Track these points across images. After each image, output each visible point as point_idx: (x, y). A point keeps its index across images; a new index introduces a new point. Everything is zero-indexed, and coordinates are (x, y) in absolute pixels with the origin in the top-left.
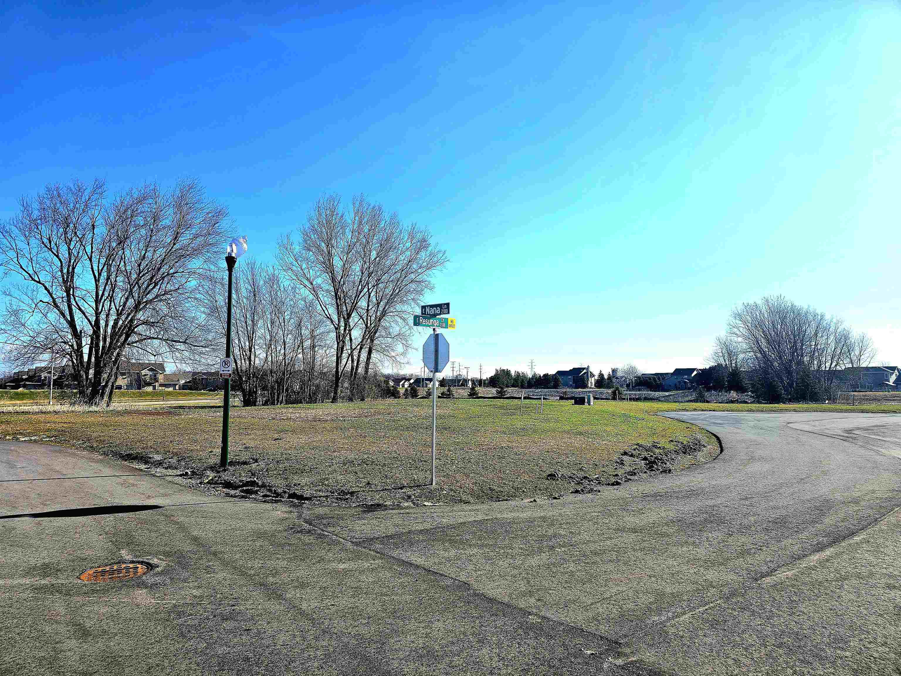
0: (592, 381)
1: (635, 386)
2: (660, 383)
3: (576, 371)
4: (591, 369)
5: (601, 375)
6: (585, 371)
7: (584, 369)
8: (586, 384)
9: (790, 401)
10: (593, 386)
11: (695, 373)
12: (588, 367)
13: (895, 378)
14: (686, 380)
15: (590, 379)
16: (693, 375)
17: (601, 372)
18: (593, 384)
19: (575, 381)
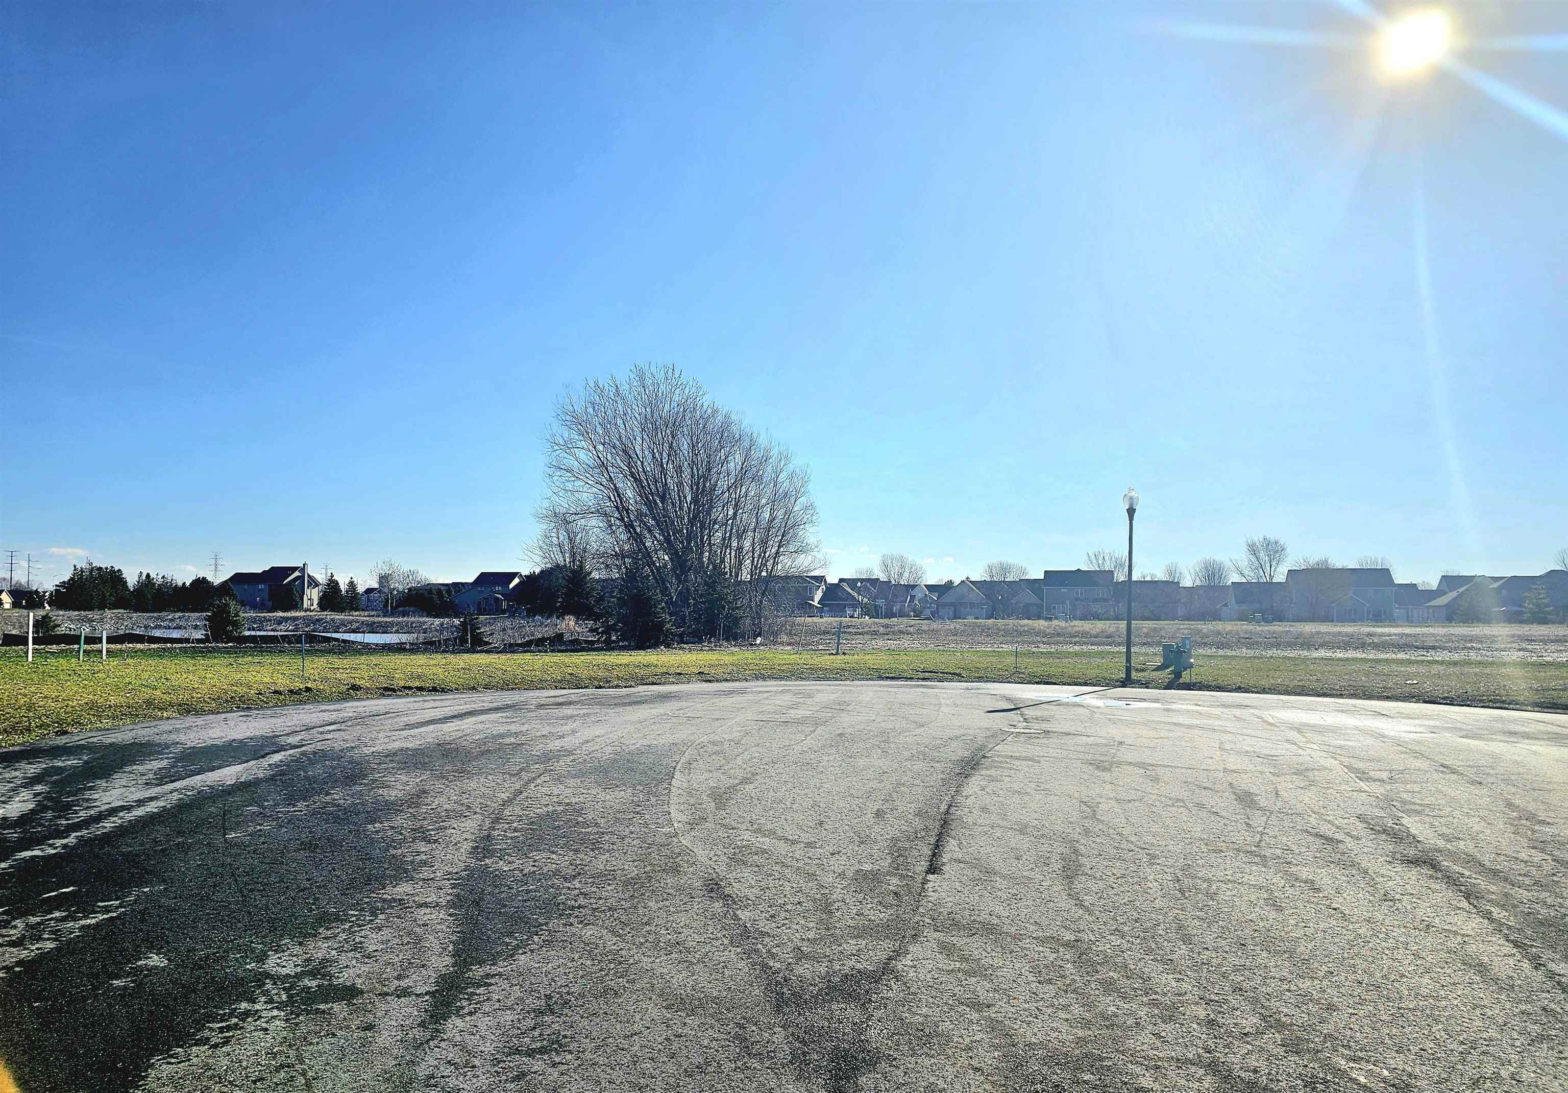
0: (312, 596)
1: (398, 606)
2: (451, 601)
3: (277, 574)
4: (310, 571)
5: (333, 585)
6: (297, 574)
7: (294, 569)
8: (295, 601)
9: (682, 640)
10: (315, 606)
11: (516, 581)
12: (304, 565)
13: (821, 595)
14: (500, 596)
15: (307, 591)
16: (511, 586)
17: (332, 576)
18: (316, 602)
19: (272, 596)
